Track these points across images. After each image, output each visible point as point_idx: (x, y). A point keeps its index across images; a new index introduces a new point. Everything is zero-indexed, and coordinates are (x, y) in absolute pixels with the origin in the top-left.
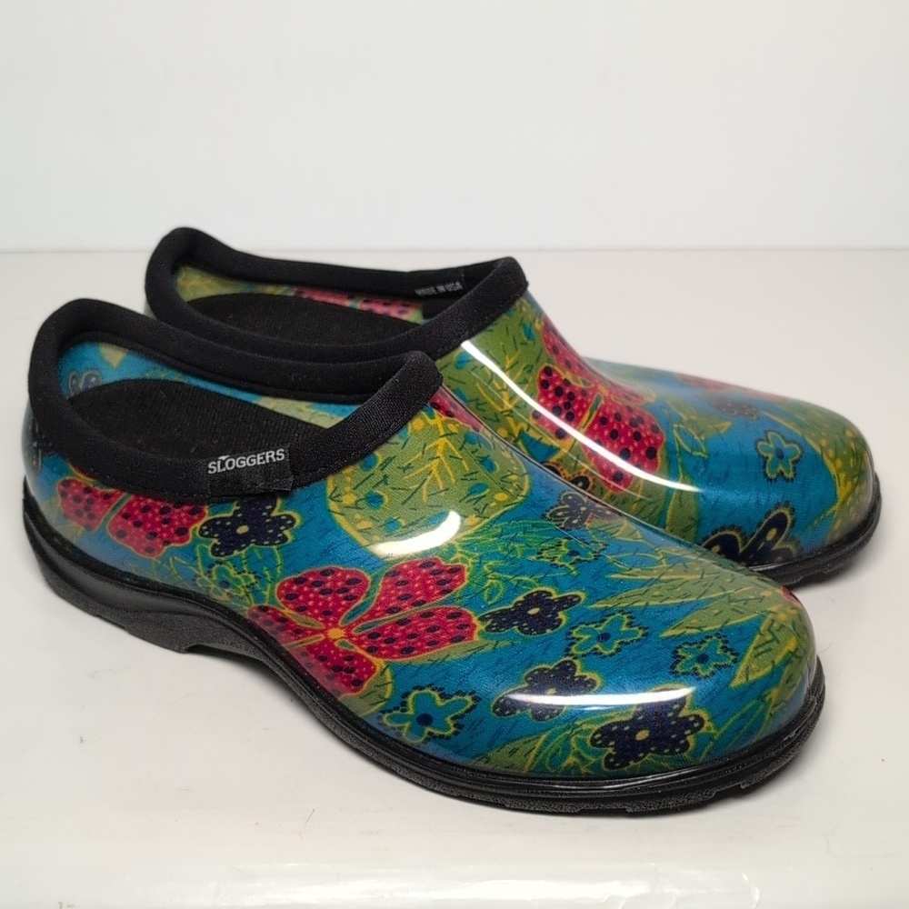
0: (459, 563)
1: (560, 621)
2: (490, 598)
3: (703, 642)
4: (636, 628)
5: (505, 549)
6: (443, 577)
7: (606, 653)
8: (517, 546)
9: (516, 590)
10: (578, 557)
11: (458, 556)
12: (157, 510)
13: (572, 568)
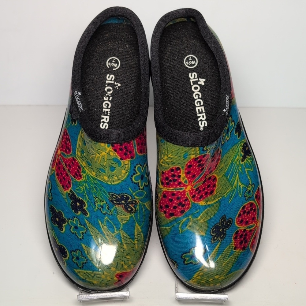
0: (83, 176)
1: (78, 213)
2: (77, 190)
3: (83, 257)
4: (82, 235)
5: (92, 187)
6: (78, 174)
7: (71, 230)
8: (95, 190)
9: (83, 196)
10: (101, 209)
11: (84, 175)
13: (96, 209)
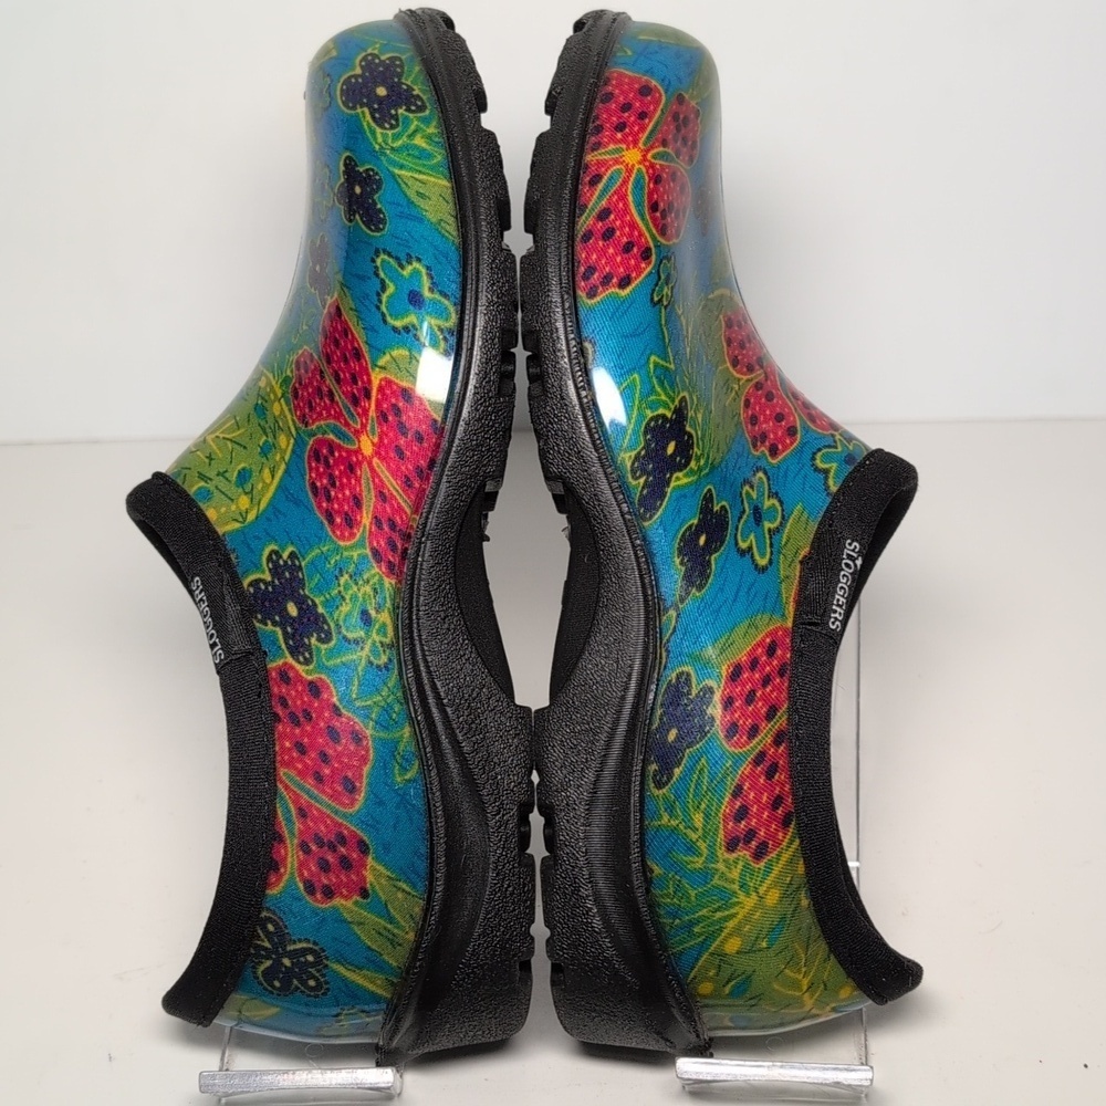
11: (288, 371)
12: (297, 731)
